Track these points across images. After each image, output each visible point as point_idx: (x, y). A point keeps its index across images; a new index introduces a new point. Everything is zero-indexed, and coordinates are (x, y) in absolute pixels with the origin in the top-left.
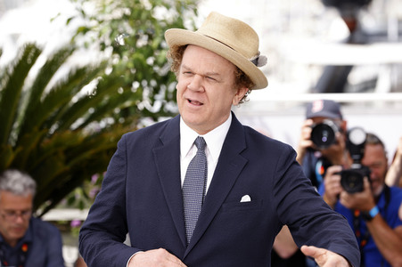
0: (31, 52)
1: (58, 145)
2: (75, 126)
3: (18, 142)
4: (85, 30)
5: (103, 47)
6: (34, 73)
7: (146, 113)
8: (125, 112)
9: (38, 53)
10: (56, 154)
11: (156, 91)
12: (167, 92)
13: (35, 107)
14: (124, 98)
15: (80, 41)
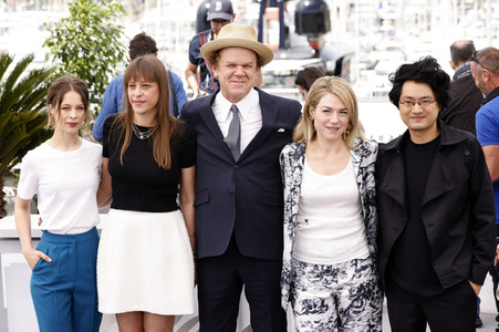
0: (5, 61)
1: (21, 120)
2: (34, 108)
9: (10, 61)
10: (21, 126)
12: (96, 87)
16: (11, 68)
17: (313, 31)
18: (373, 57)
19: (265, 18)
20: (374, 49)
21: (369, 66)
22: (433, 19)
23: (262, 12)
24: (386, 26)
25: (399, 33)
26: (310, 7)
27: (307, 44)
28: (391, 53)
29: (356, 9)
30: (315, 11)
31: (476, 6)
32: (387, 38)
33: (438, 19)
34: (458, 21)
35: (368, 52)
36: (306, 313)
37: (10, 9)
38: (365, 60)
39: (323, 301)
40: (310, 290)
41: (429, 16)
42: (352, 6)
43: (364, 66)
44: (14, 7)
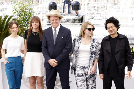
0: (6, 17)
3: (4, 30)
4: (15, 13)
5: (18, 15)
6: (7, 20)
7: (24, 26)
8: (21, 26)
9: (8, 16)
11: (26, 22)
12: (27, 23)
13: (7, 25)
14: (21, 23)
15: (14, 14)
16: (8, 18)
17: (76, 10)
18: (93, 16)
19: (65, 6)
20: (94, 14)
21: (92, 18)
22: (107, 7)
23: (64, 5)
24: (96, 8)
25: (99, 10)
26: (76, 4)
27: (75, 12)
28: (97, 15)
29: (89, 4)
30: (77, 5)
31: (117, 4)
32: (97, 11)
33: (108, 7)
34: (113, 7)
35: (92, 14)
36: (78, 77)
37: (7, 4)
38: (91, 16)
39: (82, 74)
40: (79, 71)
41: (106, 6)
42: (88, 3)
43: (91, 18)
44: (8, 3)
